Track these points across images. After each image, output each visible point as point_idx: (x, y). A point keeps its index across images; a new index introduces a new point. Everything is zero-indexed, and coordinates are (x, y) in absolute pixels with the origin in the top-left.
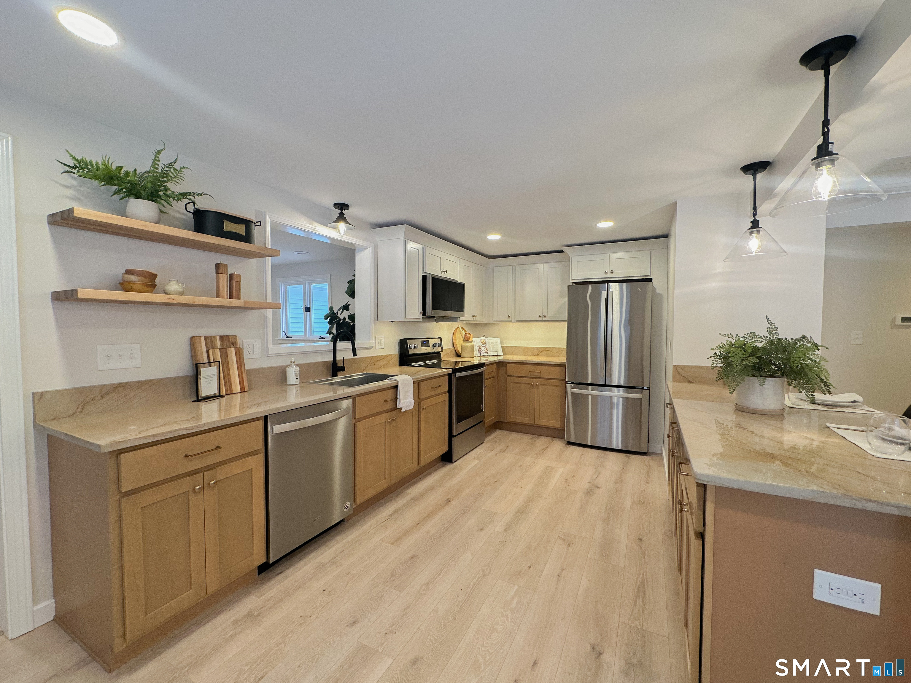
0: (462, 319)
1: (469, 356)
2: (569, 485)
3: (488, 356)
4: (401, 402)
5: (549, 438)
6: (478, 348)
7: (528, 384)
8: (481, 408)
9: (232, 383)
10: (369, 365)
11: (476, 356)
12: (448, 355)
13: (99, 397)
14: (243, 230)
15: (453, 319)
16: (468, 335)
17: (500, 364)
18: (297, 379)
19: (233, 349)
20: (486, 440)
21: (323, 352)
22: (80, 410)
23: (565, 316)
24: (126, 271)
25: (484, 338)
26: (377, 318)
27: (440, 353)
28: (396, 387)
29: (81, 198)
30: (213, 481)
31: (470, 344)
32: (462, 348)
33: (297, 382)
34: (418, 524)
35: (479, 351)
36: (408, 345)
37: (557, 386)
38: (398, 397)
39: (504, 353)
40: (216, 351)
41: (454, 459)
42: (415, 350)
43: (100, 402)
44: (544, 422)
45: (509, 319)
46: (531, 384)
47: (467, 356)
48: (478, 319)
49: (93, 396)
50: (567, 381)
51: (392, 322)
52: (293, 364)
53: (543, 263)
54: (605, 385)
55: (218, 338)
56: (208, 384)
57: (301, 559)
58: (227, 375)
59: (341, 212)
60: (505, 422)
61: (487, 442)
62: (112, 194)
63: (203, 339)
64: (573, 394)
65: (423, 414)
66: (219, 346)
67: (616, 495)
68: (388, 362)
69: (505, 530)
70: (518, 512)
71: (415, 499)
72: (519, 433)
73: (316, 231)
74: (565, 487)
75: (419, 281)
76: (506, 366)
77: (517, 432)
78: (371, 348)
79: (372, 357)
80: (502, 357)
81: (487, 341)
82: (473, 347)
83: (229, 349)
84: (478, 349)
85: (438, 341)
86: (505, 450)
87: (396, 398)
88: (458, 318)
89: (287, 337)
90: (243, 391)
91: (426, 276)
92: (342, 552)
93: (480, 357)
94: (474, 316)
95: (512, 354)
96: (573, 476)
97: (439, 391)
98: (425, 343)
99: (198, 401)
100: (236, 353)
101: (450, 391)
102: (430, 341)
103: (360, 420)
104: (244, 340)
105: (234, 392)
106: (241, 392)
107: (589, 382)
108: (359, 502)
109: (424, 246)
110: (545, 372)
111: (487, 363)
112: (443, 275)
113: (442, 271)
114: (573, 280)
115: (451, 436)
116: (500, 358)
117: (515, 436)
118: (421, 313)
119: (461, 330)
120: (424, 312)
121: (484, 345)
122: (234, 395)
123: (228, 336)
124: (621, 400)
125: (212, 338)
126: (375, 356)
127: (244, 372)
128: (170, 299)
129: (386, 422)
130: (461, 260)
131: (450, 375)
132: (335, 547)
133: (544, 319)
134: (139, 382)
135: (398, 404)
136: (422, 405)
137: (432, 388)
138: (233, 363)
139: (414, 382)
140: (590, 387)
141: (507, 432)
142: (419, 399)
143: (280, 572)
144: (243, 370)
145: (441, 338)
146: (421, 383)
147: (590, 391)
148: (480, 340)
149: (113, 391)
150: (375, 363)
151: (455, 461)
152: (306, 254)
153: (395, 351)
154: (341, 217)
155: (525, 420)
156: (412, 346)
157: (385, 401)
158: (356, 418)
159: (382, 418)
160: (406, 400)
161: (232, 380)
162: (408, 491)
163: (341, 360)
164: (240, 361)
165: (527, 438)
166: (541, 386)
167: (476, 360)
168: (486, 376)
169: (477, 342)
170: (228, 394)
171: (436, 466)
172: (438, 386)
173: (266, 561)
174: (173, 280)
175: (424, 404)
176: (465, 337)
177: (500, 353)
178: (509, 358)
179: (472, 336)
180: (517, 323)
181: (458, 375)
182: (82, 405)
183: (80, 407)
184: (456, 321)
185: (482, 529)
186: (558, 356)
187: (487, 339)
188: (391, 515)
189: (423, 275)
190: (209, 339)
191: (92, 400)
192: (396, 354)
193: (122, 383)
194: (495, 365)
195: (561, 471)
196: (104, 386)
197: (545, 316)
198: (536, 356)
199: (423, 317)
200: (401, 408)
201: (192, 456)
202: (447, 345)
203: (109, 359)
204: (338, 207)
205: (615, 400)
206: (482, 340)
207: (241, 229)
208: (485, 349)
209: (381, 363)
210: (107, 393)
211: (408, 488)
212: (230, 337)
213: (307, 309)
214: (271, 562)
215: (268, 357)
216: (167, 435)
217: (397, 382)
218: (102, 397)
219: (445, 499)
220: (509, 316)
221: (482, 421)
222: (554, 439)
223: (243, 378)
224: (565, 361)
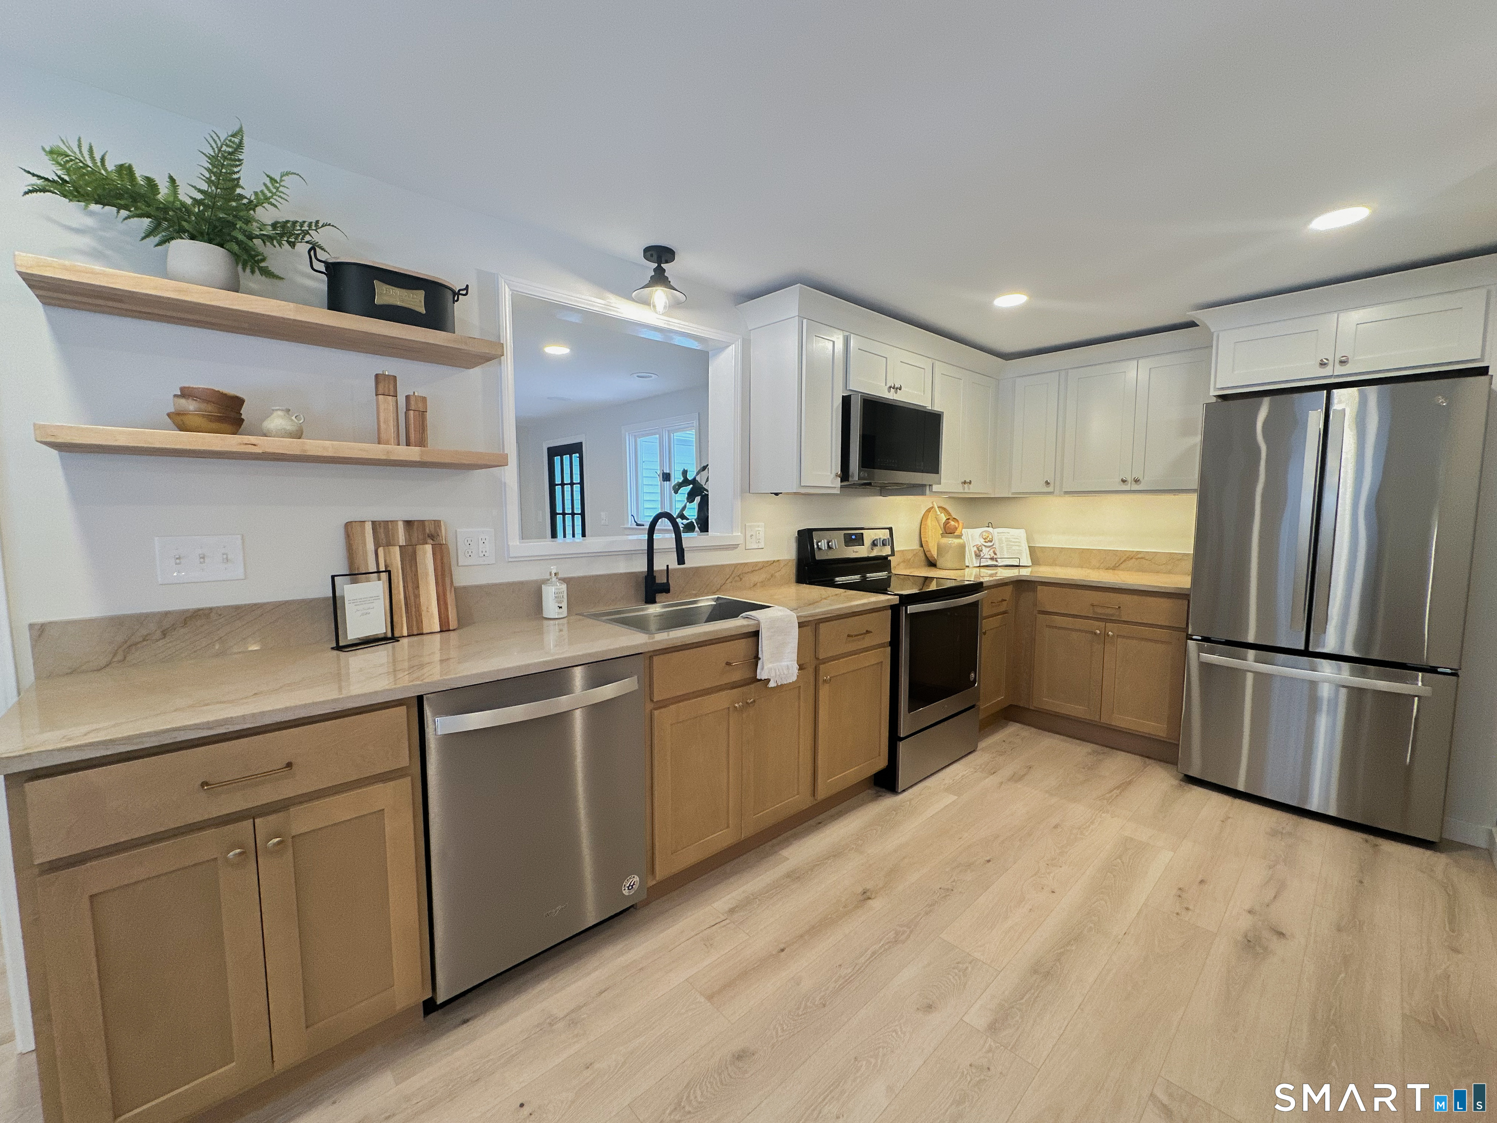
0: (935, 488)
1: (954, 566)
2: (1187, 909)
3: (996, 566)
4: (765, 667)
5: (1137, 757)
6: (975, 549)
7: (1086, 632)
8: (972, 679)
9: (424, 613)
10: (729, 580)
11: (971, 566)
12: (907, 563)
13: (158, 634)
14: (420, 301)
15: (918, 489)
16: (952, 523)
17: (1022, 586)
18: (560, 607)
19: (428, 548)
20: (982, 745)
21: (629, 554)
22: (119, 657)
23: (1193, 479)
24: (182, 389)
25: (990, 529)
26: (747, 488)
27: (889, 558)
28: (756, 634)
29: (109, 252)
30: (278, 839)
31: (957, 541)
32: (940, 548)
33: (561, 613)
34: (783, 950)
35: (978, 556)
36: (815, 541)
37: (1162, 642)
38: (760, 656)
39: (1035, 561)
40: (392, 550)
41: (901, 785)
42: (831, 551)
43: (160, 643)
44: (1124, 720)
45: (1049, 488)
46: (1095, 633)
47: (949, 565)
48: (977, 489)
49: (144, 632)
50: (1189, 633)
51: (777, 494)
52: (554, 579)
53: (1138, 359)
54: (1306, 653)
55: (401, 525)
56: (363, 615)
57: (518, 991)
58: (412, 598)
59: (659, 267)
60: (1029, 709)
61: (983, 749)
62: (143, 235)
63: (369, 527)
64: (1206, 668)
65: (824, 692)
66: (402, 541)
67: (1343, 975)
68: (772, 576)
69: (993, 1028)
70: (1036, 972)
71: (796, 877)
72: (1062, 737)
73: (617, 312)
74: (1178, 914)
75: (835, 407)
76: (1034, 590)
77: (1058, 733)
78: (735, 547)
79: (736, 565)
80: (1029, 569)
81: (996, 534)
82: (962, 548)
83: (421, 546)
84: (975, 552)
85: (884, 535)
86: (1025, 775)
87: (757, 658)
88: (928, 488)
89: (638, 525)
90: (445, 629)
91: (850, 396)
92: (601, 993)
93: (978, 569)
94: (965, 482)
95: (1053, 564)
96: (1202, 882)
97: (868, 642)
98: (854, 538)
99: (339, 648)
100: (434, 554)
101: (895, 643)
102: (864, 536)
103: (663, 704)
104: (458, 530)
105: (425, 632)
106: (441, 631)
107: (1251, 639)
108: (661, 873)
109: (847, 334)
110: (1131, 608)
111: (988, 584)
112: (891, 396)
113: (890, 387)
114: (1222, 389)
115: (894, 739)
116: (1025, 573)
117: (1050, 742)
118: (837, 475)
119: (939, 513)
120: (845, 475)
121: (989, 544)
122: (425, 637)
123: (423, 521)
124: (1343, 691)
125: (388, 525)
126: (742, 564)
127: (451, 591)
128: (246, 444)
129: (731, 709)
130: (937, 363)
131: (895, 609)
132: (594, 975)
133: (1136, 487)
134: (237, 608)
135: (758, 671)
136: (821, 673)
137: (849, 636)
138: (427, 574)
139: (801, 625)
140: (1251, 653)
141: (1033, 730)
142: (817, 659)
143: (467, 1016)
144: (448, 589)
145: (890, 529)
146: (821, 624)
147: (1250, 660)
148: (981, 534)
149: (185, 624)
150: (741, 577)
151: (904, 791)
152: (651, 377)
153: (788, 552)
154: (660, 278)
155: (1076, 710)
156: (823, 544)
157: (728, 664)
158: (653, 701)
159: (723, 699)
160: (778, 664)
161: (424, 608)
162: (785, 853)
163: (662, 571)
164: (443, 571)
165: (1080, 751)
166: (1119, 640)
167: (969, 576)
168: (985, 610)
169: (972, 537)
170: (413, 635)
171: (861, 795)
172: (865, 632)
173: (431, 996)
174: (278, 408)
175: (827, 671)
176: (945, 528)
177: (1026, 560)
178: (1046, 572)
179: (961, 524)
180: (1067, 496)
181: (912, 609)
182: (124, 647)
183: (120, 653)
184: (923, 493)
185: (930, 1007)
186: (1169, 572)
187: (995, 532)
188: (732, 911)
189: (844, 395)
190: (382, 526)
191: (144, 640)
192: (790, 560)
193: (202, 609)
194: (1010, 588)
195: (1166, 856)
196: (167, 614)
197: (1137, 481)
198: (1111, 569)
199: (841, 487)
200: (768, 680)
201: (222, 784)
202: (905, 543)
203: (179, 564)
204: (652, 255)
205: (1325, 691)
206: (984, 534)
207: (415, 300)
208: (992, 551)
209: (756, 578)
210: (173, 627)
211: (787, 842)
212: (427, 523)
213: (665, 476)
214: (439, 1002)
215: (510, 564)
216: (142, 743)
217: (759, 624)
218: (164, 634)
219: (860, 890)
220: (1047, 483)
221: (973, 707)
222: (1151, 761)
223: (446, 604)
224: (1189, 586)
